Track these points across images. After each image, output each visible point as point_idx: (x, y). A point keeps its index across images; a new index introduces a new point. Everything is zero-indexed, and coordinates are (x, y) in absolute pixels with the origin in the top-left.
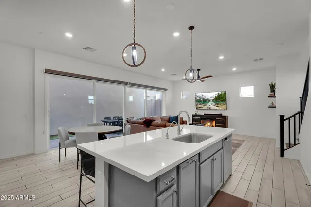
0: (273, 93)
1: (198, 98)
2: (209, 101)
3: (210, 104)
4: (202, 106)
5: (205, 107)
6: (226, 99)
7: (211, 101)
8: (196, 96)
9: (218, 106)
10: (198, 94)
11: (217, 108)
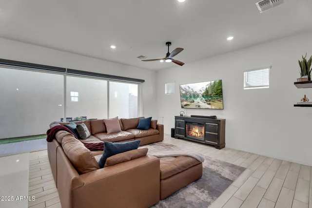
0: (307, 77)
1: (184, 92)
2: (198, 96)
3: (198, 100)
4: (189, 103)
5: (192, 105)
6: (221, 92)
7: (201, 96)
8: (181, 88)
9: (209, 104)
10: (183, 86)
11: (209, 107)
